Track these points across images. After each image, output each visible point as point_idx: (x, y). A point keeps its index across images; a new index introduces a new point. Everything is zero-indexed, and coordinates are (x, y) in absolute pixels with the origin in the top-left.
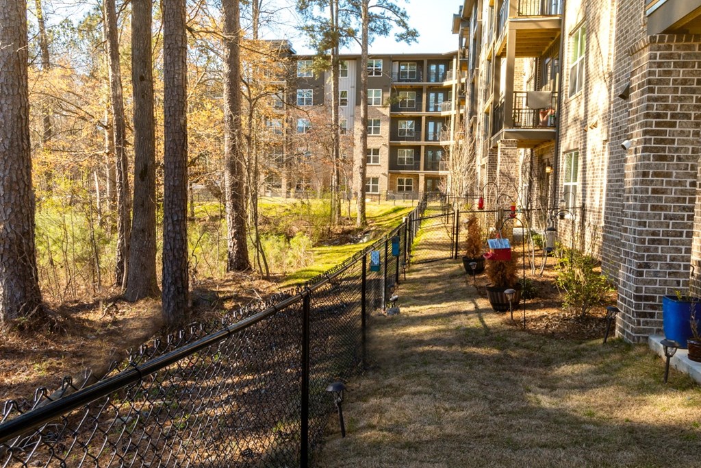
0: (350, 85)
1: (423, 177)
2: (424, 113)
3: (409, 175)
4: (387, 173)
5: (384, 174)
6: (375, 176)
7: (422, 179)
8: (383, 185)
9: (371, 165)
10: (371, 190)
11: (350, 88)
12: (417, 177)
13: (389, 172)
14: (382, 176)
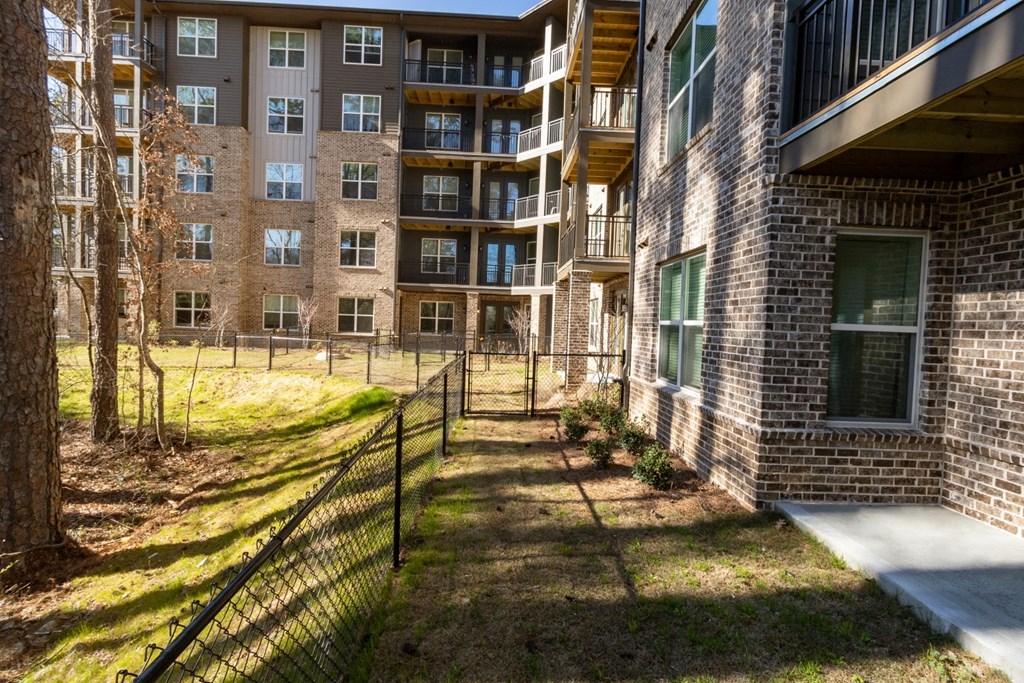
0: (310, 88)
1: (476, 300)
2: (477, 155)
3: (445, 295)
4: (392, 289)
5: (386, 291)
6: (364, 296)
7: (473, 304)
8: (384, 317)
9: (357, 271)
10: (355, 329)
11: (311, 94)
12: (462, 298)
13: (398, 287)
14: (380, 295)
